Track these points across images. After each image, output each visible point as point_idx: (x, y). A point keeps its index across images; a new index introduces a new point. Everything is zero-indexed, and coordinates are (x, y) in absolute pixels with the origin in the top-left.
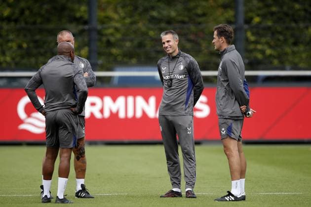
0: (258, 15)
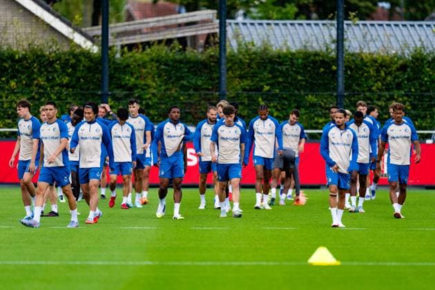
0: (267, 85)
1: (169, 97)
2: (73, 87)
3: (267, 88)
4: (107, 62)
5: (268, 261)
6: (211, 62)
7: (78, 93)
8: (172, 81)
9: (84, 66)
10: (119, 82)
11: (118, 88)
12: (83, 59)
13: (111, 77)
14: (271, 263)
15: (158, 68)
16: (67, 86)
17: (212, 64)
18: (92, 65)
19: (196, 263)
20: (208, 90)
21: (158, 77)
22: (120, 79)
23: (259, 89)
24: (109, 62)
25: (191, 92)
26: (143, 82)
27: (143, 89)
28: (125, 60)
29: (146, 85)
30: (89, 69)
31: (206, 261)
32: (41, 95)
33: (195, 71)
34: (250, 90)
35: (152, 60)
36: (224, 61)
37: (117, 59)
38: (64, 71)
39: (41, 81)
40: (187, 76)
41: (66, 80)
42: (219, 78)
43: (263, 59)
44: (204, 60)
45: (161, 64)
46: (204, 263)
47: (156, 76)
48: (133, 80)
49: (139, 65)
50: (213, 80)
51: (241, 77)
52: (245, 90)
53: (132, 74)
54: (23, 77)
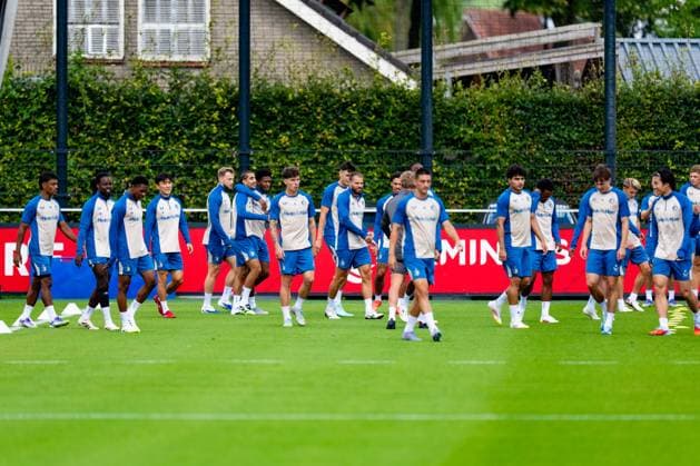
1: (527, 159)
2: (378, 144)
3: (680, 144)
4: (430, 104)
5: (677, 413)
6: (592, 104)
7: (386, 153)
8: (531, 133)
9: (395, 111)
10: (449, 136)
11: (447, 145)
12: (393, 100)
13: (437, 127)
14: (683, 417)
15: (509, 114)
16: (369, 142)
17: (595, 107)
18: (407, 109)
19: (566, 417)
20: (588, 147)
21: (510, 129)
22: (450, 131)
23: (668, 146)
24: (433, 105)
25: (562, 151)
26: (486, 136)
27: (486, 147)
28: (458, 100)
29: (491, 140)
30: (403, 115)
31: (582, 412)
32: (329, 156)
33: (568, 118)
34: (655, 148)
35: (501, 101)
36: (612, 102)
37: (446, 99)
38: (364, 119)
39: (329, 134)
40: (555, 127)
41: (367, 133)
42: (605, 129)
43: (674, 99)
44: (582, 101)
45: (514, 108)
46: (577, 418)
47: (508, 126)
48: (471, 132)
49: (480, 109)
50: (595, 132)
51: (640, 128)
52: (645, 147)
53: (469, 123)
54: (300, 128)
